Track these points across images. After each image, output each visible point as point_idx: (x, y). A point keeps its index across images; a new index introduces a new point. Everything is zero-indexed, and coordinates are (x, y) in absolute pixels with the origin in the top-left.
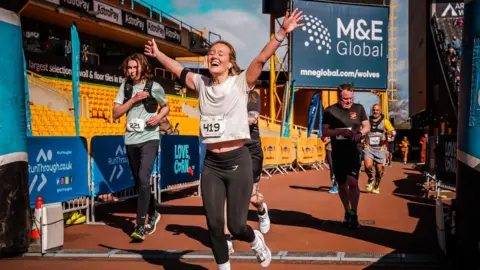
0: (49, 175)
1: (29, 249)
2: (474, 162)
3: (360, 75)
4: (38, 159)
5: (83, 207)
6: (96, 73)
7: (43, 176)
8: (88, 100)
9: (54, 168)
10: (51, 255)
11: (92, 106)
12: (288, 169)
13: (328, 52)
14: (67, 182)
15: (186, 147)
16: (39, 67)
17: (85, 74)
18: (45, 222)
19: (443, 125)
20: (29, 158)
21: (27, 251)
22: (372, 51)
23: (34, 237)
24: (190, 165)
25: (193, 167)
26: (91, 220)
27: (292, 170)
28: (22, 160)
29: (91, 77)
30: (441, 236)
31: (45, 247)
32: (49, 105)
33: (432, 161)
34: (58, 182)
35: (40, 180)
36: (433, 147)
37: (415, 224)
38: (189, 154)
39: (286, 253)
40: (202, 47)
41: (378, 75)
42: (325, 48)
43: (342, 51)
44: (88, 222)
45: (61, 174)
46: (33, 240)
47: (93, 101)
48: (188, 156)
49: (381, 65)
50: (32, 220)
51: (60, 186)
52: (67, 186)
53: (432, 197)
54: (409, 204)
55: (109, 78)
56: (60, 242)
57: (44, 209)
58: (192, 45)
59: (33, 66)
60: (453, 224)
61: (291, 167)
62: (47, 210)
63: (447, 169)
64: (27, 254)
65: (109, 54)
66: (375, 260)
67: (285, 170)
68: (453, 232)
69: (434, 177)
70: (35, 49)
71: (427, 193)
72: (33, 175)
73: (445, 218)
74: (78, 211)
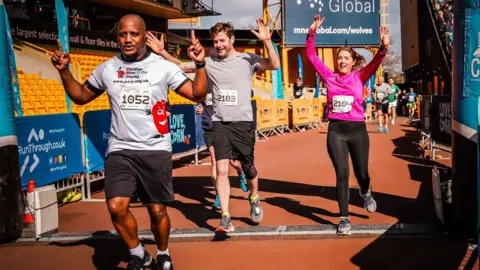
0: (41, 154)
1: (23, 234)
2: (470, 132)
3: (353, 31)
4: (29, 140)
5: (78, 184)
6: (87, 38)
7: (35, 156)
8: (80, 67)
9: (46, 148)
10: (45, 239)
11: (85, 73)
12: (286, 131)
13: (320, 10)
14: (61, 160)
15: (182, 116)
16: (28, 34)
17: (76, 40)
18: (38, 206)
19: (436, 78)
20: (19, 140)
21: (20, 237)
22: (364, 7)
23: (27, 222)
24: (186, 134)
25: (189, 136)
26: (86, 197)
27: (288, 131)
28: (11, 143)
29: (82, 42)
30: (438, 206)
31: (39, 232)
32: (40, 74)
33: (427, 120)
34: (51, 161)
35: (32, 161)
36: (427, 107)
37: (418, 189)
38: (184, 123)
39: (285, 228)
40: (194, 8)
41: (370, 31)
42: (317, 5)
43: (334, 8)
44: (84, 199)
45: (54, 153)
46: (26, 225)
47: (86, 67)
48: (183, 126)
49: (374, 20)
50: (25, 204)
51: (54, 165)
52: (60, 165)
53: (428, 157)
54: (409, 166)
55: (100, 43)
56: (55, 225)
57: (36, 193)
58: (184, 7)
59: (21, 33)
60: (450, 193)
61: (287, 128)
62: (40, 194)
63: (442, 130)
64: (21, 240)
65: (99, 17)
66: (382, 232)
67: (282, 132)
68: (450, 200)
69: (429, 136)
70: (23, 14)
71: (423, 152)
72: (24, 157)
73: (442, 187)
74: (73, 189)
